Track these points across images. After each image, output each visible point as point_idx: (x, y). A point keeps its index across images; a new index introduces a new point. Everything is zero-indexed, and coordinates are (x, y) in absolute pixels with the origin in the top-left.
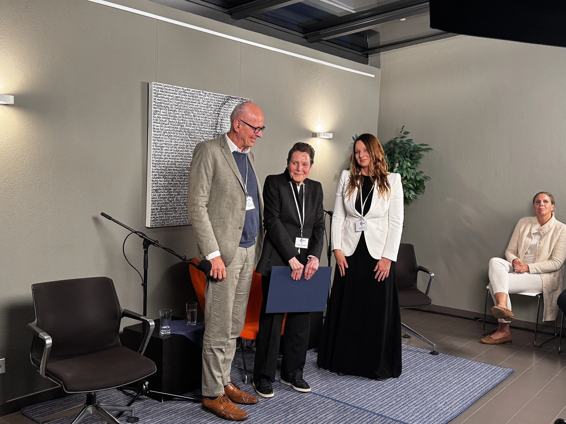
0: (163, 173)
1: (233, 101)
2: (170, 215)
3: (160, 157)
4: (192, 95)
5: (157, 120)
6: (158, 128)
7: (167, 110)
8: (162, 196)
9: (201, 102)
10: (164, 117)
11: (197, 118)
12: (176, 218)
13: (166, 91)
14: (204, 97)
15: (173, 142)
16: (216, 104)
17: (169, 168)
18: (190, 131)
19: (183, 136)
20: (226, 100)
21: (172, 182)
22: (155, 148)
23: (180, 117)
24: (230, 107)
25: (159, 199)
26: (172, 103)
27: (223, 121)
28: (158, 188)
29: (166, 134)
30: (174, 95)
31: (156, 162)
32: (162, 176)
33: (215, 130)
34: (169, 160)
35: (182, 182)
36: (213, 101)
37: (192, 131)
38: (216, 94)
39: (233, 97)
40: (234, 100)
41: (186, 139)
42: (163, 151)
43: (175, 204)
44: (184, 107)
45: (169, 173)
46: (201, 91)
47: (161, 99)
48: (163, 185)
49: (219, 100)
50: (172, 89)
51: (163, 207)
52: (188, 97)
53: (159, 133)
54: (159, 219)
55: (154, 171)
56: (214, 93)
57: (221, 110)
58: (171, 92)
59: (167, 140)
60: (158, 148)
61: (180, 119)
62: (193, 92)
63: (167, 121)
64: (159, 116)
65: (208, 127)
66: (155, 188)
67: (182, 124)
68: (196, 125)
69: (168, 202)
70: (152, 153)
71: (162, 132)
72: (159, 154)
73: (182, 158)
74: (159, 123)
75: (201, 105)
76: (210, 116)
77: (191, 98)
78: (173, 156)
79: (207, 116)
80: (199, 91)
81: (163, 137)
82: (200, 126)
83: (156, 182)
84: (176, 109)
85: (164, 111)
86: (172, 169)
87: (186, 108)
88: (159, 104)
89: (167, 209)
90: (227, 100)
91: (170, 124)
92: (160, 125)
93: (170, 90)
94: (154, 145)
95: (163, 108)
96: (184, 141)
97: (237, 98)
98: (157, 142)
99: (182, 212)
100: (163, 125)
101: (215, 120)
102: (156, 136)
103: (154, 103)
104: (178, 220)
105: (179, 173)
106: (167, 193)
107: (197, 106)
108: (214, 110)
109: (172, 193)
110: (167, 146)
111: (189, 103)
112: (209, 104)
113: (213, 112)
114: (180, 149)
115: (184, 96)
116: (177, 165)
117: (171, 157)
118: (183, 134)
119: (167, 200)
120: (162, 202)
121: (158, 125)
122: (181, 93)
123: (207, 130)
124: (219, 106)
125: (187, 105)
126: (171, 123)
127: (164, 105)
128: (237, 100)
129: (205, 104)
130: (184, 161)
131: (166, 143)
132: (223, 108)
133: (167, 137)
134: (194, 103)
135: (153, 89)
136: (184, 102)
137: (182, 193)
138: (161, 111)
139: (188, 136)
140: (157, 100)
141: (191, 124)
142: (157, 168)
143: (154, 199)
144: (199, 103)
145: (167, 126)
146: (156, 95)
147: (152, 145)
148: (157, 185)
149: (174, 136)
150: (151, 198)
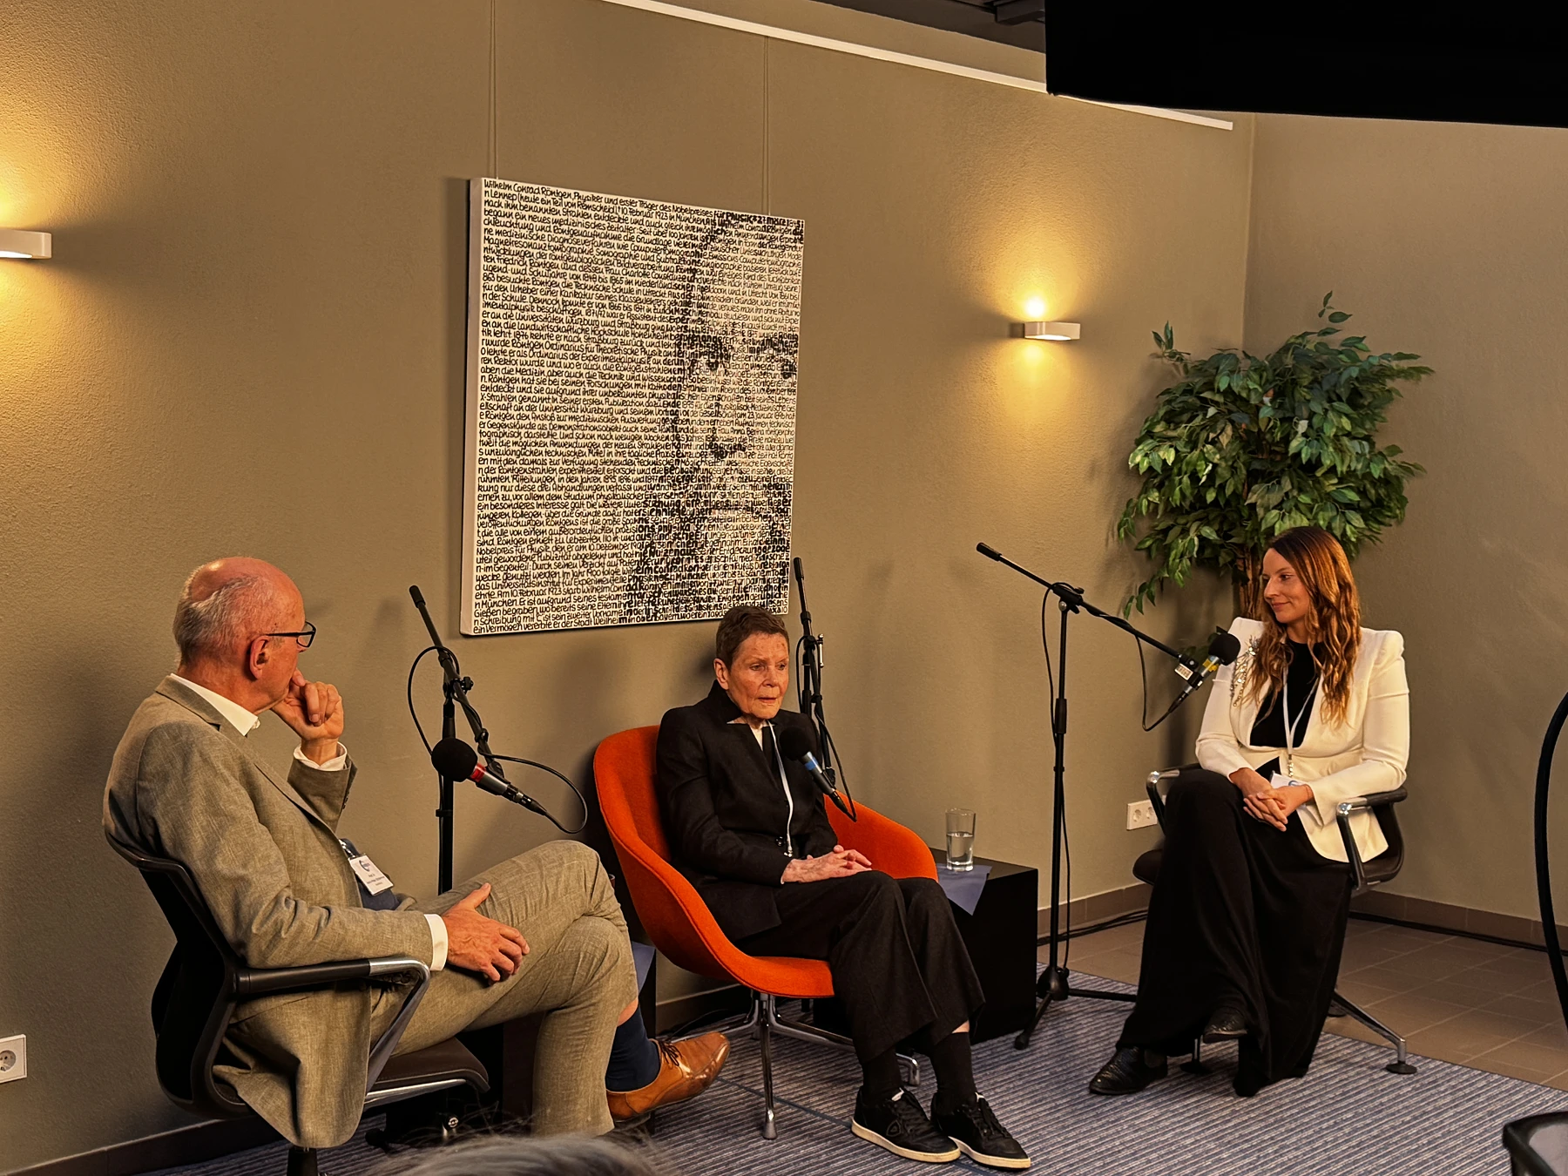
0: (515, 463)
1: (741, 227)
2: (537, 598)
3: (505, 412)
4: (606, 214)
5: (494, 297)
6: (497, 320)
7: (528, 263)
8: (509, 538)
9: (635, 235)
10: (516, 285)
11: (623, 286)
12: (556, 605)
13: (524, 203)
14: (645, 219)
15: (545, 364)
16: (685, 240)
17: (533, 449)
18: (601, 328)
19: (579, 344)
20: (717, 227)
21: (541, 493)
22: (488, 384)
23: (568, 286)
24: (732, 246)
25: (501, 547)
26: (542, 243)
27: (708, 294)
28: (499, 511)
29: (523, 340)
30: (551, 216)
31: (492, 430)
32: (510, 474)
33: (680, 324)
34: (533, 421)
35: (574, 493)
36: (674, 231)
37: (606, 328)
38: (684, 207)
39: (740, 214)
40: (744, 224)
41: (588, 354)
42: (515, 394)
43: (552, 562)
44: (583, 252)
45: (533, 462)
46: (636, 200)
47: (508, 229)
48: (514, 502)
49: (696, 225)
50: (543, 196)
51: (514, 572)
52: (593, 221)
53: (502, 338)
54: (501, 608)
55: (484, 456)
56: (679, 206)
57: (702, 260)
58: (540, 205)
59: (528, 359)
60: (500, 384)
61: (569, 290)
62: (612, 206)
63: (527, 300)
64: (501, 283)
65: (658, 315)
66: (487, 511)
67: (573, 308)
68: (618, 308)
69: (529, 554)
70: (480, 402)
71: (512, 335)
72: (501, 403)
73: (575, 414)
74: (502, 306)
75: (636, 243)
76: (667, 277)
77: (603, 222)
78: (547, 409)
79: (655, 280)
80: (628, 199)
81: (514, 349)
82: (633, 312)
83: (491, 493)
84: (556, 259)
85: (516, 267)
86: (543, 449)
87: (588, 256)
88: (501, 246)
89: (526, 576)
90: (722, 224)
91: (535, 309)
92: (505, 311)
93: (535, 200)
94: (487, 375)
95: (515, 258)
96: (580, 361)
97: (755, 220)
98: (496, 366)
99: (573, 587)
100: (514, 312)
101: (681, 292)
102: (492, 347)
103: (487, 245)
104: (563, 613)
105: (565, 462)
106: (527, 528)
107: (624, 247)
108: (680, 259)
109: (541, 528)
110: (526, 377)
111: (597, 239)
112: (664, 239)
113: (675, 266)
114: (569, 388)
115: (580, 219)
116: (558, 436)
117: (538, 413)
118: (579, 340)
119: (526, 550)
120: (509, 555)
121: (497, 311)
122: (572, 209)
123: (654, 323)
124: (693, 245)
125: (590, 247)
126: (540, 305)
127: (519, 249)
128: (755, 224)
129: (651, 242)
130: (580, 423)
131: (522, 367)
132: (708, 251)
133: (528, 350)
134: (614, 238)
135: (484, 198)
136: (580, 238)
137: (573, 527)
138: (509, 267)
139: (593, 345)
140: (494, 232)
141: (604, 306)
142: (494, 448)
143: (484, 547)
144: (631, 239)
145: (525, 313)
146: (491, 218)
147: (481, 374)
148: (494, 503)
149: (548, 346)
150: (476, 543)
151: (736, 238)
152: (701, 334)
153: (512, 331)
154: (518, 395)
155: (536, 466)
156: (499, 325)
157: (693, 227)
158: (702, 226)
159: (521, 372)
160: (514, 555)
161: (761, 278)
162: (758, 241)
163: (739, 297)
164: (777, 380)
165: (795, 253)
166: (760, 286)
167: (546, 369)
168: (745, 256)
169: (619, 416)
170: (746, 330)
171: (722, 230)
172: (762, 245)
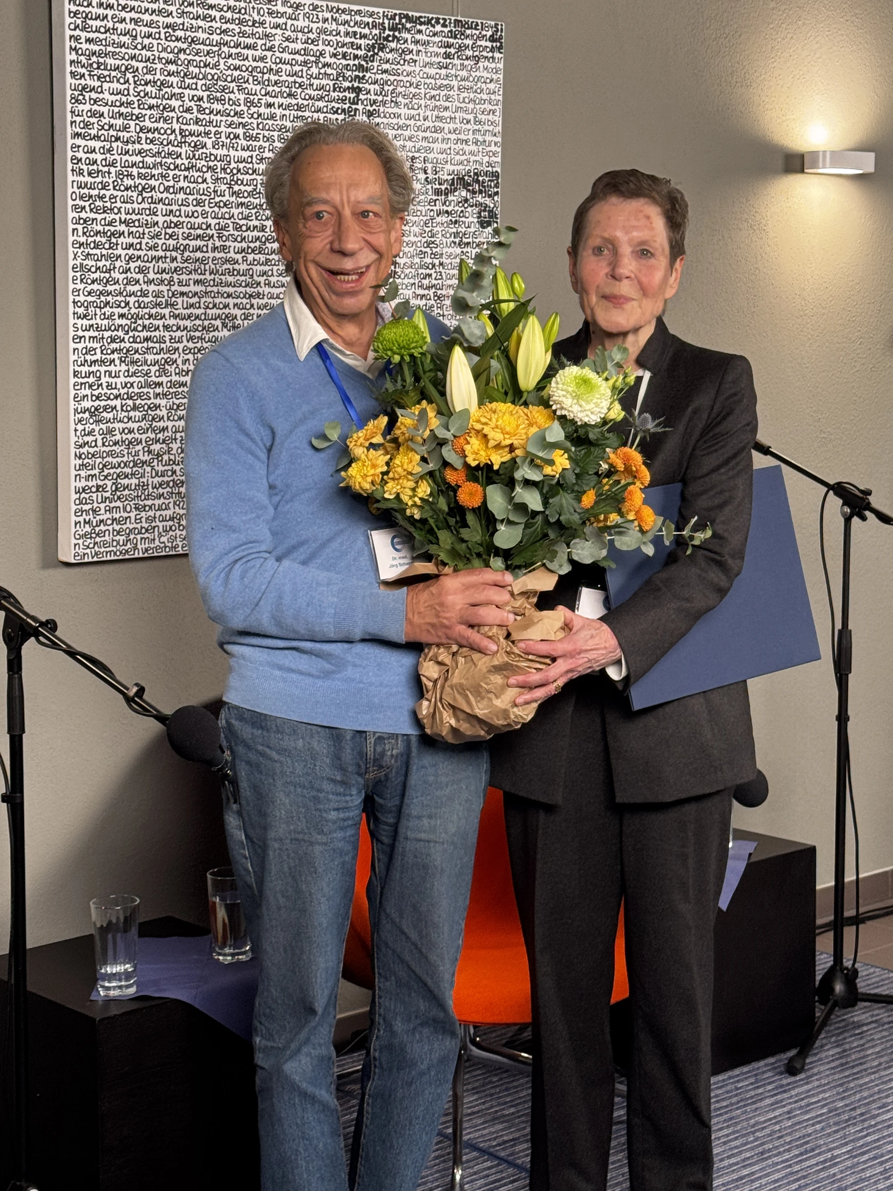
0: (123, 340)
1: (420, 32)
2: (158, 513)
3: (107, 275)
4: (237, 16)
5: (87, 125)
6: (91, 156)
7: (131, 81)
8: (118, 437)
9: (277, 43)
10: (116, 110)
11: (262, 110)
13: (123, 3)
14: (290, 22)
15: (159, 213)
16: (345, 49)
17: (147, 322)
18: (233, 165)
19: (204, 186)
20: (387, 32)
21: (160, 380)
22: (83, 239)
23: (188, 110)
25: (107, 449)
26: (149, 54)
27: (377, 120)
28: (103, 403)
29: (128, 182)
30: (161, 19)
31: (90, 299)
32: (115, 356)
34: (145, 287)
36: (329, 38)
37: (241, 166)
38: (342, 6)
39: (418, 15)
40: (423, 28)
41: (217, 199)
42: (119, 251)
43: (177, 468)
44: (206, 66)
45: (147, 339)
47: (102, 36)
48: (122, 391)
49: (359, 30)
51: (126, 482)
52: (218, 25)
53: (99, 179)
54: (110, 528)
55: (80, 333)
56: (335, 5)
57: (368, 75)
58: (145, 5)
59: (135, 206)
60: (98, 239)
61: (188, 116)
62: (243, 5)
63: (132, 129)
64: (95, 107)
66: (87, 404)
67: (195, 139)
68: (256, 139)
69: (146, 457)
70: (71, 263)
71: (113, 175)
72: (100, 264)
73: (203, 277)
74: (97, 137)
75: (277, 54)
76: (321, 98)
78: (164, 271)
79: (306, 103)
81: (115, 193)
83: (91, 380)
84: (169, 75)
85: (115, 86)
86: (160, 323)
87: (213, 72)
88: (94, 59)
89: (144, 486)
90: (393, 29)
91: (143, 141)
92: (102, 144)
94: (80, 227)
95: (113, 74)
96: (207, 208)
97: (438, 22)
98: (93, 216)
100: (114, 145)
102: (86, 191)
103: (74, 56)
105: (191, 339)
106: (142, 424)
107: (262, 59)
108: (338, 75)
109: (161, 424)
110: (134, 229)
111: (225, 49)
112: (315, 48)
113: (331, 83)
114: (193, 243)
115: (201, 23)
116: (180, 306)
117: (151, 276)
118: (204, 181)
119: (141, 453)
120: (119, 460)
121: (92, 144)
122: (189, 9)
124: (356, 57)
125: (216, 59)
126: (150, 135)
127: (118, 62)
128: (438, 28)
129: (297, 52)
130: (209, 289)
131: (128, 217)
132: (375, 64)
133: (135, 194)
134: (247, 47)
136: (202, 47)
138: (106, 86)
139: (224, 187)
140: (83, 40)
141: (237, 137)
142: (93, 322)
143: (85, 450)
144: (270, 49)
145: (130, 146)
146: (79, 22)
147: (71, 226)
148: (96, 393)
149: (162, 189)
150: (73, 445)
151: (412, 47)
153: (113, 170)
154: (123, 253)
155: (151, 345)
156: (95, 162)
157: (355, 33)
158: (366, 31)
159: (126, 223)
160: (125, 459)
161: (447, 98)
162: (443, 50)
163: (419, 123)
164: (472, 229)
165: (493, 65)
166: (446, 108)
167: (160, 219)
168: (427, 70)
169: (262, 279)
170: (430, 166)
171: (394, 37)
172: (447, 56)
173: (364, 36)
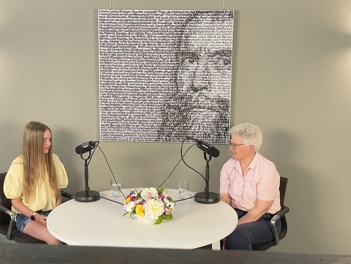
0: (113, 92)
1: (203, 15)
2: (123, 132)
3: (109, 78)
4: (145, 16)
5: (104, 44)
6: (105, 51)
7: (116, 33)
8: (112, 114)
9: (157, 22)
10: (111, 40)
11: (153, 38)
12: (130, 135)
13: (113, 16)
14: (161, 16)
15: (123, 63)
16: (178, 22)
18: (144, 51)
19: (136, 57)
21: (123, 101)
22: (103, 70)
23: (131, 39)
24: (199, 22)
25: (109, 116)
26: (120, 27)
27: (189, 38)
28: (108, 106)
29: (114, 56)
30: (124, 19)
31: (104, 83)
32: (111, 96)
33: (177, 49)
34: (119, 80)
35: (135, 101)
36: (173, 19)
37: (146, 52)
39: (203, 11)
40: (205, 14)
41: (139, 60)
43: (128, 122)
44: (136, 29)
45: (119, 92)
46: (157, 11)
47: (108, 24)
48: (113, 104)
49: (183, 16)
50: (121, 13)
51: (114, 124)
52: (140, 19)
53: (107, 56)
54: (110, 134)
55: (102, 90)
56: (175, 11)
57: (186, 27)
58: (120, 16)
59: (117, 62)
61: (131, 41)
62: (147, 13)
63: (116, 44)
64: (106, 40)
65: (167, 46)
66: (104, 106)
67: (133, 46)
68: (151, 45)
69: (120, 119)
70: (100, 75)
72: (107, 75)
74: (106, 47)
75: (157, 24)
76: (171, 34)
77: (143, 19)
78: (124, 76)
80: (154, 11)
81: (111, 59)
82: (157, 46)
83: (105, 101)
84: (126, 31)
85: (111, 35)
86: (123, 88)
87: (138, 30)
88: (106, 29)
89: (119, 125)
90: (194, 15)
91: (119, 47)
92: (108, 48)
93: (118, 14)
94: (102, 67)
95: (111, 32)
96: (136, 62)
97: (210, 12)
98: (105, 64)
99: (136, 129)
100: (111, 48)
101: (178, 38)
102: (104, 59)
103: (100, 29)
104: (133, 137)
105: (132, 92)
106: (118, 111)
107: (153, 26)
108: (176, 28)
109: (124, 111)
110: (116, 67)
111: (142, 24)
112: (169, 22)
114: (132, 70)
115: (135, 19)
117: (121, 78)
118: (136, 55)
119: (118, 118)
120: (112, 119)
122: (131, 16)
123: (166, 49)
124: (182, 23)
125: (139, 27)
126: (121, 46)
127: (112, 30)
128: (210, 14)
129: (163, 23)
130: (137, 81)
131: (115, 64)
132: (188, 25)
133: (116, 59)
134: (148, 23)
135: (99, 16)
136: (135, 24)
137: (136, 112)
138: (109, 35)
139: (141, 57)
140: (103, 25)
141: (145, 45)
142: (105, 88)
143: (103, 116)
144: (155, 23)
145: (115, 48)
146: (102, 21)
147: (100, 67)
148: (106, 104)
149: (124, 58)
150: (100, 115)
151: (201, 19)
152: (186, 52)
153: (111, 54)
154: (113, 73)
155: (121, 93)
157: (182, 17)
158: (186, 16)
159: (114, 66)
160: (114, 119)
162: (211, 19)
163: (203, 39)
164: (222, 65)
165: (230, 22)
166: (212, 34)
167: (123, 65)
168: (206, 25)
169: (152, 78)
170: (207, 49)
171: (195, 17)
172: (213, 20)
173: (185, 18)
